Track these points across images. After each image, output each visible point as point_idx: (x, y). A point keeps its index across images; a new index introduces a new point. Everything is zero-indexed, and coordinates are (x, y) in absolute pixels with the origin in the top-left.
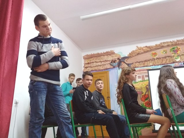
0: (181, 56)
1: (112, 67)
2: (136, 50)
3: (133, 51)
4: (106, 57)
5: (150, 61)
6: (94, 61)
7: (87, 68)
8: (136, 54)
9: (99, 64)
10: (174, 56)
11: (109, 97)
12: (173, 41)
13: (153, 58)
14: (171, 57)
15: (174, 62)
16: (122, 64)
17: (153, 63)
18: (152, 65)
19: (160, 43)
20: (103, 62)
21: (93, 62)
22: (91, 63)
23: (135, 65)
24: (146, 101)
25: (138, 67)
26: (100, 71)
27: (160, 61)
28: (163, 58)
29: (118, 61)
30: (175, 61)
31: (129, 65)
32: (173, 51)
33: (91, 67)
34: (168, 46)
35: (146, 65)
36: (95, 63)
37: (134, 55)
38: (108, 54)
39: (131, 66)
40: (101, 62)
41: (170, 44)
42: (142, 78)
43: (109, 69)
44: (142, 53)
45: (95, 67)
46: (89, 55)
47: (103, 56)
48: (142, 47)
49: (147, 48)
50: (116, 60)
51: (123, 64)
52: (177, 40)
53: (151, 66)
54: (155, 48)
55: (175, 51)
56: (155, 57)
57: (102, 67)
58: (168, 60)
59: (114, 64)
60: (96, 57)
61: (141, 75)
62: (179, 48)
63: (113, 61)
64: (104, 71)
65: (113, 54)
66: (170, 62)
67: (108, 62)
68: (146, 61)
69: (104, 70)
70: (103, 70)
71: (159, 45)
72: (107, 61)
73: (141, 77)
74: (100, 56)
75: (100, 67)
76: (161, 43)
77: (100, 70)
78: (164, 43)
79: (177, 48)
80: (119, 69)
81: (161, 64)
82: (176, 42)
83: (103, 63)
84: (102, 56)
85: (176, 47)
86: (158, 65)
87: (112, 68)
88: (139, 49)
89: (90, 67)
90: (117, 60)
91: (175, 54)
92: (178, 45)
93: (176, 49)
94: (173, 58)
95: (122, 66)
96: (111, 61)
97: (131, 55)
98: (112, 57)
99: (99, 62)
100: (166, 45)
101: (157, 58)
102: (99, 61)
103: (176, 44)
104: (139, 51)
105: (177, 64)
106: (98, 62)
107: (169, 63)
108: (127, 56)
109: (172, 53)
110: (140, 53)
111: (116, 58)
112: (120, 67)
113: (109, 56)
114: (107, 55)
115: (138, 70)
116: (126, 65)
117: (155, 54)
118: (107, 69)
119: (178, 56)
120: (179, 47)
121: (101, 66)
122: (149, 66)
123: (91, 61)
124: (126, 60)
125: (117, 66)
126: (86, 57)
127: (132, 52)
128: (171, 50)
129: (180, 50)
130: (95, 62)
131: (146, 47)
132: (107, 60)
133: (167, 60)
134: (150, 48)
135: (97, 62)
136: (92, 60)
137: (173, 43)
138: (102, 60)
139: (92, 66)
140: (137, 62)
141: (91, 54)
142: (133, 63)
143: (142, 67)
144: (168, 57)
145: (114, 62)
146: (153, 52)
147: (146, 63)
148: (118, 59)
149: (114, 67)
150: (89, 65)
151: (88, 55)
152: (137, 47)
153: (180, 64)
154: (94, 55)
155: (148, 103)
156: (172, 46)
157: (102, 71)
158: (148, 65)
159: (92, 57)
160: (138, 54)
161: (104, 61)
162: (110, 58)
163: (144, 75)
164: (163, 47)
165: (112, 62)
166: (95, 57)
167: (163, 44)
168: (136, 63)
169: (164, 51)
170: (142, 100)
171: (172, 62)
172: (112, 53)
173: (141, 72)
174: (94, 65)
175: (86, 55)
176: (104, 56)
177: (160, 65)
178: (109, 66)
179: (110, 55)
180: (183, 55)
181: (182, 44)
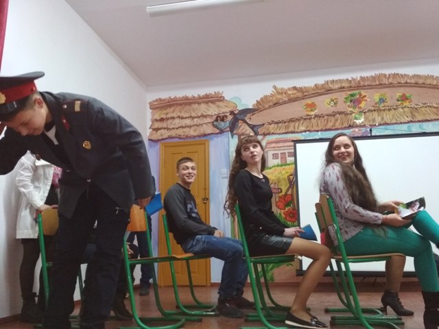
0: (367, 114)
1: (218, 131)
2: (272, 96)
3: (266, 97)
4: (203, 106)
5: (301, 122)
6: (174, 115)
7: (159, 132)
8: (271, 104)
9: (188, 122)
10: (353, 113)
11: (208, 199)
12: (353, 79)
13: (308, 115)
14: (346, 114)
15: (350, 127)
16: (240, 124)
17: (307, 127)
18: (305, 131)
19: (323, 82)
20: (196, 117)
21: (173, 118)
22: (168, 119)
23: (268, 128)
24: (287, 209)
25: (273, 134)
26: (189, 140)
27: (321, 123)
28: (328, 115)
29: (230, 118)
30: (354, 123)
31: (255, 129)
32: (351, 101)
33: (168, 129)
34: (342, 89)
35: (291, 129)
36: (177, 121)
37: (266, 106)
38: (209, 101)
39: (259, 130)
40: (193, 118)
41: (346, 85)
42: (282, 158)
43: (209, 134)
44: (285, 103)
45: (177, 129)
46: (163, 100)
47: (196, 105)
48: (286, 88)
49: (295, 92)
50: (226, 116)
51: (241, 126)
52: (361, 77)
53: (301, 132)
54: (313, 92)
55: (356, 102)
56: (313, 113)
57: (195, 131)
58: (339, 121)
59: (223, 124)
60: (181, 105)
61: (279, 152)
62: (365, 96)
63: (220, 117)
64: (197, 139)
65: (221, 101)
66: (342, 124)
67: (209, 120)
68: (291, 120)
69: (199, 136)
70: (195, 137)
71: (323, 85)
72: (205, 116)
73: (279, 155)
74: (190, 104)
75: (188, 129)
76: (327, 83)
77: (190, 137)
78: (333, 82)
79: (360, 95)
80: (232, 136)
81: (324, 129)
82: (359, 81)
83: (195, 120)
84: (195, 103)
85: (357, 92)
86: (318, 131)
87: (217, 134)
88: (279, 93)
89: (165, 129)
90: (228, 114)
91: (354, 107)
92: (363, 89)
93: (358, 96)
94: (350, 117)
95: (240, 131)
96: (215, 117)
97: (260, 104)
98: (218, 107)
99: (188, 117)
100: (337, 86)
101: (316, 116)
102: (188, 115)
103: (359, 87)
104: (279, 96)
105: (357, 130)
106: (186, 118)
107: (339, 127)
108: (251, 107)
109: (349, 107)
110: (280, 101)
111: (227, 110)
112: (235, 132)
113: (210, 104)
114: (207, 103)
115: (274, 140)
116: (248, 128)
117: (312, 106)
118: (205, 135)
119: (361, 112)
120: (363, 93)
121: (193, 128)
122: (297, 132)
123: (169, 116)
124: (249, 115)
125: (228, 129)
126: (156, 103)
127: (262, 99)
128: (346, 98)
129: (366, 100)
130: (179, 117)
131: (295, 88)
132: (205, 114)
133: (337, 120)
134: (303, 92)
135: (182, 118)
136: (171, 112)
137: (353, 84)
138: (193, 114)
139: (171, 127)
140: (273, 122)
141: (170, 97)
142: (263, 124)
143: (283, 133)
144: (340, 113)
145: (223, 119)
146: (309, 101)
147: (292, 124)
148: (232, 113)
149: (222, 132)
150: (164, 125)
151: (160, 100)
152: (275, 87)
153: (363, 130)
154: (175, 100)
155: (291, 213)
156: (349, 90)
157: (192, 140)
158: (296, 130)
159: (170, 106)
160: (276, 104)
161: (198, 117)
162: (213, 110)
163: (286, 151)
164: (329, 90)
165: (217, 120)
166: (177, 105)
167: (330, 85)
168: (270, 124)
169: (332, 101)
170: (278, 207)
171: (346, 125)
172: (216, 99)
173: (281, 145)
174: (175, 124)
175: (157, 100)
176: (199, 103)
177: (321, 131)
178: (209, 129)
179: (213, 102)
180: (371, 111)
181: (370, 87)
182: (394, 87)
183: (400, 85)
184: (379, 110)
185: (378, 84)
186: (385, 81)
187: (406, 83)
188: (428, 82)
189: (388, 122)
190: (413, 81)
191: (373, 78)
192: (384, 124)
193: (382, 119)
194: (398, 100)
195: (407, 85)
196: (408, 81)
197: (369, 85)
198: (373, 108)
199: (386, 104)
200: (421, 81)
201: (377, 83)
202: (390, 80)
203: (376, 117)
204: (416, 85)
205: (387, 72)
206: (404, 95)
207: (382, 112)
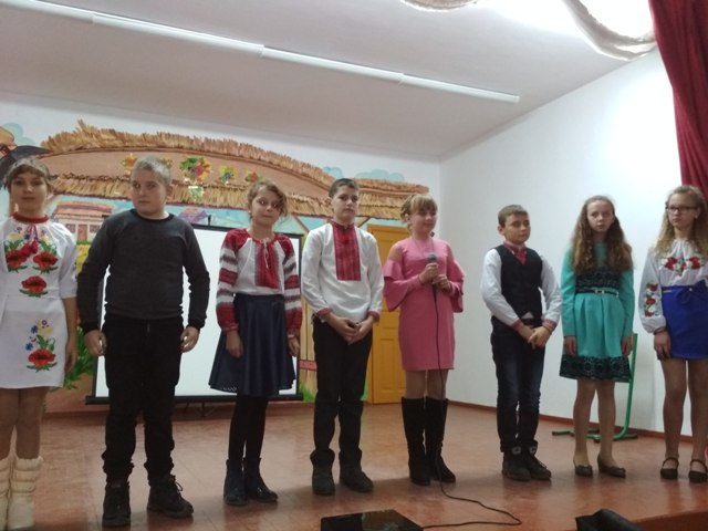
0: (208, 190)
2: (75, 135)
3: (65, 134)
5: (117, 184)
8: (72, 147)
10: (189, 184)
12: (196, 139)
14: (181, 185)
15: (184, 203)
17: (124, 192)
18: (120, 198)
19: (155, 134)
23: (63, 184)
25: (70, 193)
30: (189, 199)
32: (189, 168)
34: (179, 149)
35: (99, 191)
37: (64, 149)
41: (185, 144)
42: (80, 232)
44: (94, 150)
48: (99, 129)
49: (112, 137)
52: (206, 139)
53: (114, 198)
54: (139, 144)
55: (195, 171)
61: (77, 223)
62: (208, 166)
68: (101, 179)
71: (154, 137)
73: (77, 227)
76: (160, 135)
78: (168, 136)
79: (203, 163)
82: (203, 144)
85: (198, 157)
88: (87, 134)
91: (193, 178)
92: (206, 155)
93: (199, 164)
94: (185, 190)
97: (54, 144)
100: (173, 143)
103: (201, 151)
104: (86, 139)
109: (185, 175)
110: (88, 146)
115: (71, 203)
119: (201, 186)
120: (207, 161)
122: (109, 198)
127: (58, 136)
128: (183, 163)
129: (208, 172)
131: (112, 132)
134: (124, 141)
137: (195, 145)
140: (73, 176)
143: (86, 196)
147: (102, 185)
152: (81, 123)
156: (188, 153)
158: (107, 195)
160: (81, 148)
163: (89, 223)
164: (162, 147)
167: (164, 140)
168: (67, 177)
171: (178, 199)
173: (81, 212)
180: (213, 187)
181: (216, 155)
182: (244, 161)
183: (251, 161)
184: (223, 188)
185: (226, 153)
186: (235, 151)
187: (259, 160)
188: (284, 164)
189: (232, 205)
190: (267, 159)
191: (221, 144)
192: (226, 207)
193: (225, 200)
194: (247, 180)
195: (259, 162)
196: (262, 158)
197: (214, 152)
198: (215, 184)
199: (232, 182)
200: (276, 161)
201: (225, 151)
202: (242, 152)
203: (218, 195)
204: (270, 165)
205: (240, 140)
206: (255, 174)
207: (226, 192)
